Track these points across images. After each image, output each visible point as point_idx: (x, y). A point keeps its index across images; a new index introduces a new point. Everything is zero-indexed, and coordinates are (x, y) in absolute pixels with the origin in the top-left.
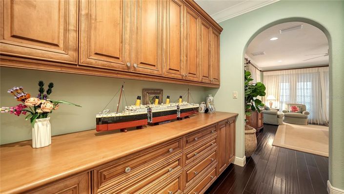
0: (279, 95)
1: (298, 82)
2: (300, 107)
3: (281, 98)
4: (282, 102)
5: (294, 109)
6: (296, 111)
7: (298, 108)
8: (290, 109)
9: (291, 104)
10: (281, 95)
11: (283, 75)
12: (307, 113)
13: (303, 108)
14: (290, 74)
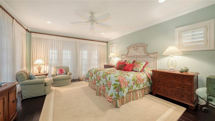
0: (48, 59)
1: (64, 50)
2: (65, 69)
3: (50, 61)
4: (51, 66)
5: (61, 71)
6: (63, 73)
7: (64, 70)
8: (58, 72)
9: (58, 67)
10: (50, 58)
11: (52, 40)
12: (71, 74)
13: (67, 69)
14: (58, 40)
